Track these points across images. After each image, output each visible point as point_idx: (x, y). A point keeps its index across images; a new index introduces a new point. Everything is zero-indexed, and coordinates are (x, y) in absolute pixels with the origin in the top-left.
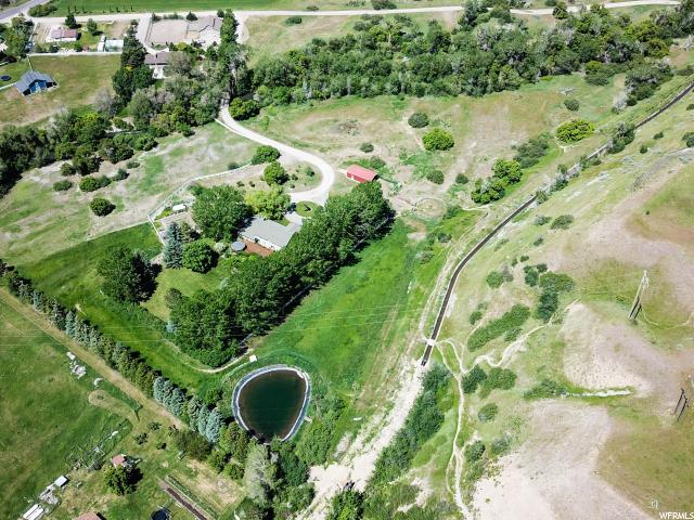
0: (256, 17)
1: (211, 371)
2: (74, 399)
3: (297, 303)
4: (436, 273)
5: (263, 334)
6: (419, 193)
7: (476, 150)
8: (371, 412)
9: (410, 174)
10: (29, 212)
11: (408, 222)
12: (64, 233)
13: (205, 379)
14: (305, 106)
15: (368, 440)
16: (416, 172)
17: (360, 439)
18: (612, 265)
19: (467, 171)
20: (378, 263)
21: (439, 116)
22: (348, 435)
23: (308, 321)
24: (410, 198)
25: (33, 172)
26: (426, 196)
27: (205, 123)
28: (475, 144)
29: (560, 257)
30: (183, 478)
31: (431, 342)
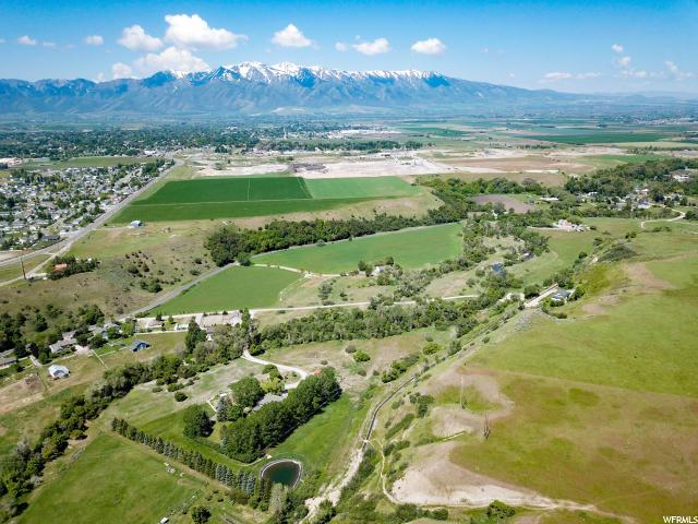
0: (260, 311)
1: (246, 465)
2: (169, 484)
4: (366, 413)
5: (273, 447)
6: (354, 380)
8: (336, 474)
9: (348, 372)
10: (138, 403)
11: (349, 393)
12: (159, 411)
13: (243, 469)
14: (290, 348)
15: (335, 485)
16: (351, 372)
17: (331, 485)
18: (451, 388)
19: (378, 369)
20: (334, 412)
21: (361, 347)
22: (325, 484)
24: (349, 383)
26: (358, 381)
27: (235, 358)
28: (381, 358)
29: (427, 388)
30: (234, 514)
31: (366, 441)
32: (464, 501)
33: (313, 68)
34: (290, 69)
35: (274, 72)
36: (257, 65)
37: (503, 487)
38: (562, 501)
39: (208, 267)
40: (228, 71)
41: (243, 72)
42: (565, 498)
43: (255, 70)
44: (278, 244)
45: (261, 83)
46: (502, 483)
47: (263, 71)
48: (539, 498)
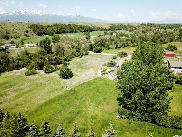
33: (44, 12)
34: (37, 12)
35: (32, 13)
36: (27, 11)
39: (33, 35)
40: (18, 12)
41: (23, 13)
43: (26, 12)
44: (61, 31)
45: (28, 16)
47: (29, 13)
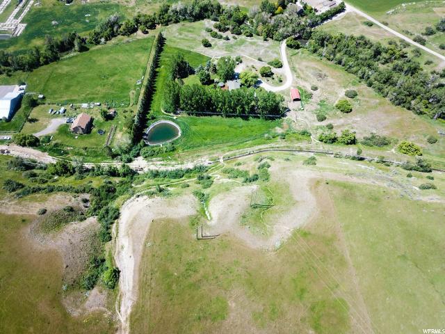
0: (356, 13)
1: (163, 111)
2: (129, 89)
3: (210, 115)
4: (259, 144)
5: (189, 115)
6: (306, 118)
7: (355, 122)
8: (175, 160)
9: (314, 109)
10: (190, 31)
11: (285, 124)
12: (189, 44)
13: (159, 112)
14: (319, 58)
15: (163, 165)
16: (316, 110)
17: (162, 162)
18: (286, 187)
19: (337, 126)
20: (252, 126)
21: (362, 99)
22: (161, 159)
23: (205, 123)
24: (299, 117)
25: (208, 20)
26: (307, 121)
27: (276, 40)
28: (359, 119)
29: (277, 168)
30: (118, 129)
31: (221, 160)
32: (122, 248)
37: (134, 271)
38: (128, 324)
42: (131, 328)
46: (137, 269)
48: (130, 304)
